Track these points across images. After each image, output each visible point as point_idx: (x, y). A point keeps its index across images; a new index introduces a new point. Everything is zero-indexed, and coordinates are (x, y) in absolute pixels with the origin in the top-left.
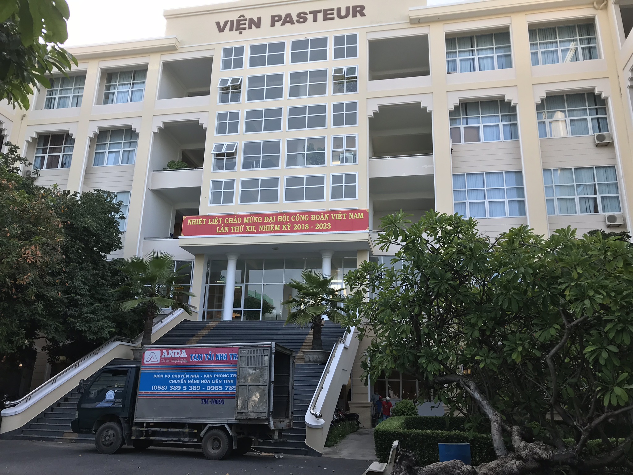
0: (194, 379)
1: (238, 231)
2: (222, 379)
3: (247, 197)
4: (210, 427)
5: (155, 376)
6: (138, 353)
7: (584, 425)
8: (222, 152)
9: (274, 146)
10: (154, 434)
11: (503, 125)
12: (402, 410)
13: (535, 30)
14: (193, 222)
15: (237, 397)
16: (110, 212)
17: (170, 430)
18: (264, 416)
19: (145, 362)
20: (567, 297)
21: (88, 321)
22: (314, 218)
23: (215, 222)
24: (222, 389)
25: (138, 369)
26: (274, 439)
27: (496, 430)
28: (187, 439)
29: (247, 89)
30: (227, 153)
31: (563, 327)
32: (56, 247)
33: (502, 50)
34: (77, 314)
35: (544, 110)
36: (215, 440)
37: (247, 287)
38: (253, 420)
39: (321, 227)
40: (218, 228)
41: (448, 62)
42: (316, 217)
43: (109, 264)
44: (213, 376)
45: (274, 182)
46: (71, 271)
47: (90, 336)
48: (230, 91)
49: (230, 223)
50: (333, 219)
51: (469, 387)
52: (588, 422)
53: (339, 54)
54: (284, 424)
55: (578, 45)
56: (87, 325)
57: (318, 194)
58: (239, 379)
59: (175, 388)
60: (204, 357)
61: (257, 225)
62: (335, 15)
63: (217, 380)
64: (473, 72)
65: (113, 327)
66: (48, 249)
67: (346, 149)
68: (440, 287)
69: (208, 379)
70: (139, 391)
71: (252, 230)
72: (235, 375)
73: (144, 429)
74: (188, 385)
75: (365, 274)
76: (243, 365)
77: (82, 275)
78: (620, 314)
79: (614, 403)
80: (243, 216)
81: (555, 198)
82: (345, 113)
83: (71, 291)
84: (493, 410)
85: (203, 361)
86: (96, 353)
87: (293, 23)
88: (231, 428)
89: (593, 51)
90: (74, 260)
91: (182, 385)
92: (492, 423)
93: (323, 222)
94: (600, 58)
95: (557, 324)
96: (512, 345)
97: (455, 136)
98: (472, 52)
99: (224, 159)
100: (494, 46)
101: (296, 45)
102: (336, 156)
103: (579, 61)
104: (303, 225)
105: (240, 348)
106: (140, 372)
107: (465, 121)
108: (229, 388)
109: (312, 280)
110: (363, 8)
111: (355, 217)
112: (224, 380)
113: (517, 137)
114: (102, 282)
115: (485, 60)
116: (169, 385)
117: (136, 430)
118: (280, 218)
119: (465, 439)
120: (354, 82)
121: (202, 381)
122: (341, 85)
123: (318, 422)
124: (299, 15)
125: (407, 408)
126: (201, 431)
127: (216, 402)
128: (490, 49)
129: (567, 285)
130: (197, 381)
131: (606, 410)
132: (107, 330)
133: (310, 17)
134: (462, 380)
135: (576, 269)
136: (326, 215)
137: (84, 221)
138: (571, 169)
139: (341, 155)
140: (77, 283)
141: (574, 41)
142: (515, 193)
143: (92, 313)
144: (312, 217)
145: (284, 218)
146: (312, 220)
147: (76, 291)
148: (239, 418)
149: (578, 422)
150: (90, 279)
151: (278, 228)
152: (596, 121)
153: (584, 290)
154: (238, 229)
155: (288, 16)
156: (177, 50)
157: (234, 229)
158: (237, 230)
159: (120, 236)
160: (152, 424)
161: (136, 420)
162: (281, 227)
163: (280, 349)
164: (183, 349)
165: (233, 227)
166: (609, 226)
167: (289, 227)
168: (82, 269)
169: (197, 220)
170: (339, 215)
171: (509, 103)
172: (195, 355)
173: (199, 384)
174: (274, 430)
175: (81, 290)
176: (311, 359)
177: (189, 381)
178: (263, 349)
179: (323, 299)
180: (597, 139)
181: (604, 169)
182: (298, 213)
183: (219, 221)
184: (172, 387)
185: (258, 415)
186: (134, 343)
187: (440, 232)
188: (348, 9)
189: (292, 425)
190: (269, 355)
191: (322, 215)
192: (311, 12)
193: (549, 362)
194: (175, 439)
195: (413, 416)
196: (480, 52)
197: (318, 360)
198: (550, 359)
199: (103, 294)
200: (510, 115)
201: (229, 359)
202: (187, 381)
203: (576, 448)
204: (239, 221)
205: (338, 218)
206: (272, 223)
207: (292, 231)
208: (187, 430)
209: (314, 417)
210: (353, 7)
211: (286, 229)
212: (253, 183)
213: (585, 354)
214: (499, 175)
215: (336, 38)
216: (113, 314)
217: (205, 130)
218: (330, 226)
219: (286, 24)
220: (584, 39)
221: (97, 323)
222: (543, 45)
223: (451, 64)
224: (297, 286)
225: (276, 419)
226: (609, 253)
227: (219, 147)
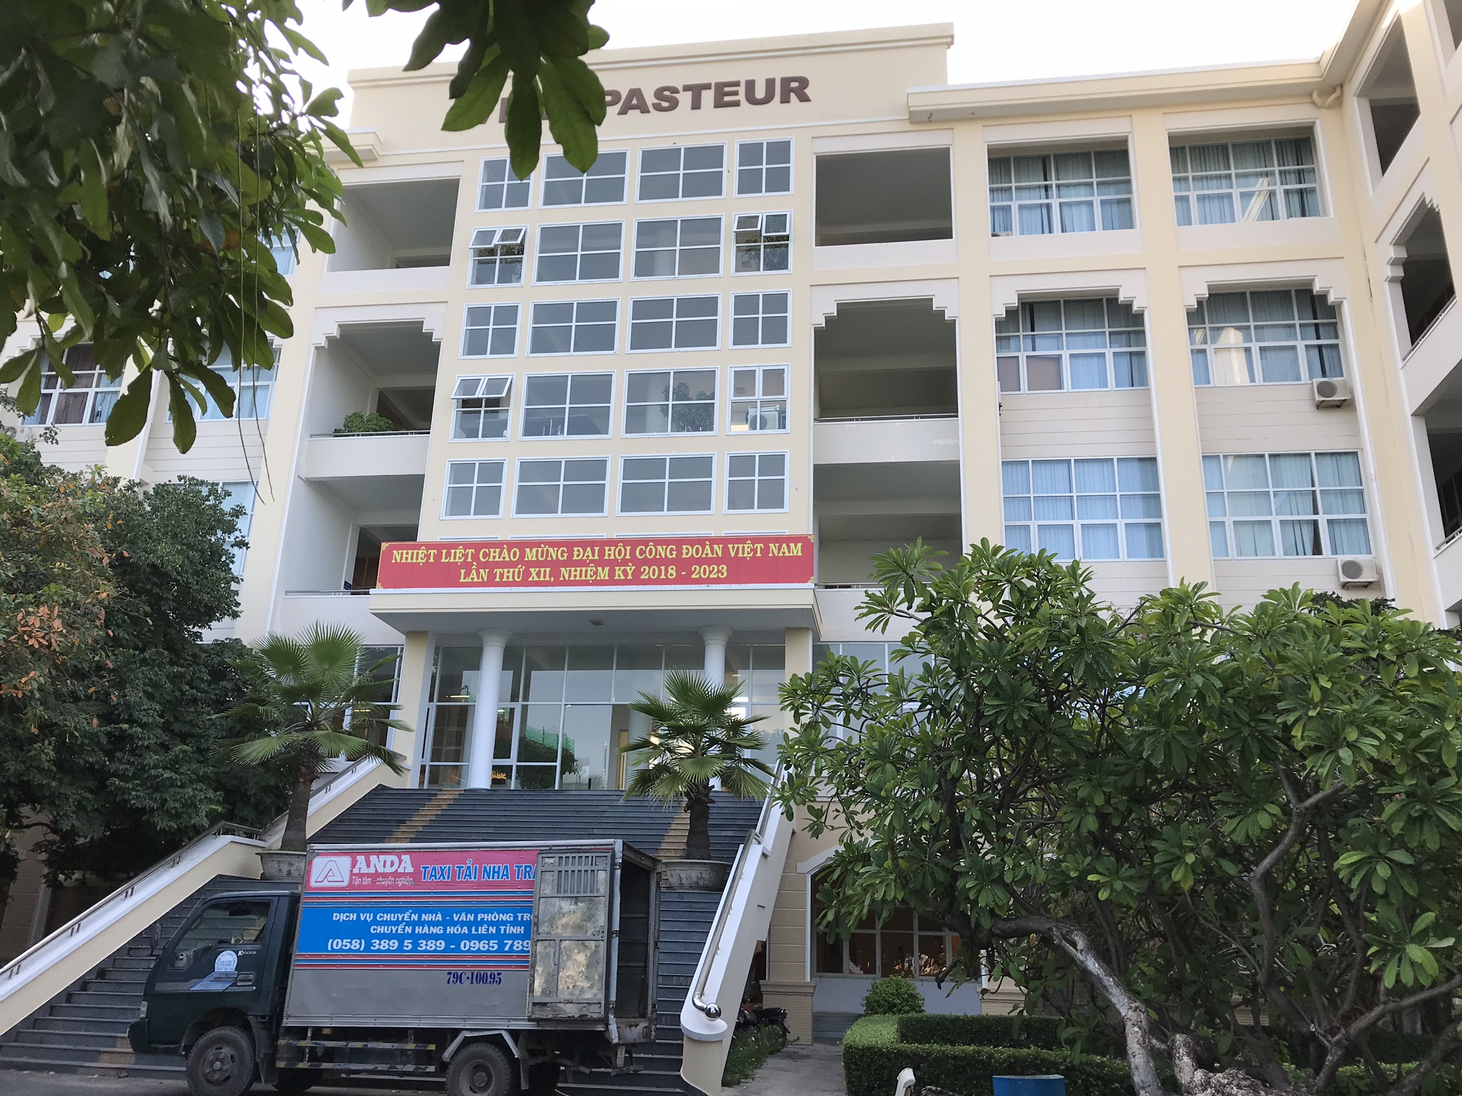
0: (431, 924)
1: (511, 579)
2: (498, 924)
3: (531, 502)
4: (466, 1038)
5: (336, 917)
6: (275, 863)
7: (1332, 1031)
8: (476, 396)
9: (598, 387)
10: (330, 1055)
11: (1115, 354)
12: (889, 1002)
13: (1183, 148)
14: (405, 556)
15: (533, 967)
16: (212, 530)
17: (371, 1045)
18: (596, 1012)
19: (313, 884)
20: (1299, 742)
21: (158, 787)
22: (688, 552)
23: (457, 556)
24: (496, 947)
25: (295, 900)
26: (615, 1067)
27: (1138, 1043)
28: (410, 1068)
29: (537, 255)
30: (487, 399)
31: (1285, 808)
32: (95, 610)
33: (1112, 189)
34: (132, 769)
35: (1204, 323)
36: (478, 1068)
37: (525, 708)
38: (570, 1020)
39: (705, 574)
40: (463, 571)
41: (993, 209)
42: (692, 551)
43: (206, 652)
44: (476, 917)
45: (597, 468)
46: (120, 667)
47: (162, 823)
48: (498, 258)
49: (491, 559)
50: (733, 555)
51: (1074, 945)
52: (1342, 1025)
53: (749, 183)
54: (634, 1034)
55: (1275, 184)
56: (158, 796)
57: (697, 498)
58: (536, 924)
59: (384, 945)
60: (454, 871)
61: (555, 566)
62: (741, 97)
63: (485, 926)
64: (1047, 235)
65: (218, 802)
66: (75, 614)
67: (761, 397)
68: (1011, 714)
69: (463, 924)
70: (296, 952)
71: (545, 577)
72: (527, 917)
73: (307, 1043)
74: (416, 938)
75: (829, 683)
76: (548, 891)
77: (146, 677)
78: (1414, 782)
79: (1408, 978)
80: (522, 545)
81: (1229, 521)
82: (760, 316)
83: (119, 715)
84: (1129, 998)
85: (453, 883)
86: (175, 863)
87: (645, 110)
88: (516, 1041)
89: (1309, 199)
90: (124, 642)
91: (401, 938)
92: (1127, 1028)
93: (709, 562)
94: (1325, 215)
95: (1272, 803)
96: (1171, 850)
97: (1007, 375)
98: (1046, 190)
99: (480, 412)
100: (1095, 180)
101: (652, 159)
102: (740, 413)
103: (1278, 219)
104: (663, 568)
105: (541, 852)
106: (301, 906)
107: (1029, 341)
108: (512, 945)
109: (689, 696)
110: (804, 82)
111: (784, 553)
112: (503, 928)
113: (1144, 381)
114: (193, 695)
115: (1075, 210)
116: (369, 938)
117: (288, 1046)
118: (610, 550)
119: (1051, 1067)
120: (783, 249)
121: (450, 930)
122: (753, 253)
123: (712, 1027)
124: (659, 94)
125: (898, 995)
126: (445, 1048)
127: (481, 978)
128: (1086, 184)
129: (1297, 714)
130: (437, 930)
131: (1382, 998)
132: (204, 808)
133: (685, 99)
134: (1058, 929)
135: (1317, 680)
136: (716, 547)
137: (154, 552)
138: (1262, 456)
139: (751, 412)
140: (134, 696)
141: (1267, 174)
142: (1139, 505)
143: (167, 768)
144: (684, 551)
145: (620, 550)
146: (684, 556)
147: (131, 715)
148: (536, 1016)
149: (1320, 1025)
150: (161, 686)
151: (604, 574)
152: (1315, 353)
153: (1337, 727)
154: (511, 575)
155: (636, 93)
156: (376, 159)
157: (502, 575)
158: (508, 577)
159: (234, 586)
160: (325, 1032)
161: (287, 1022)
162: (612, 573)
163: (632, 856)
164: (405, 853)
165: (498, 571)
166: (1345, 586)
167: (630, 573)
168: (144, 662)
169: (415, 552)
170: (746, 546)
171: (1128, 306)
172: (434, 869)
173: (444, 936)
174: (617, 1045)
175: (144, 713)
176: (684, 881)
177: (418, 930)
178: (594, 855)
179: (713, 741)
180: (1319, 392)
181: (1334, 458)
182: (653, 541)
183: (466, 556)
184: (378, 942)
185: (581, 1010)
186: (263, 838)
187: (1007, 591)
188: (770, 83)
189: (653, 1033)
190: (609, 869)
191: (708, 547)
192: (686, 88)
193: (1256, 888)
194: (381, 1067)
195: (913, 1015)
196: (1063, 191)
197: (701, 883)
198: (1260, 880)
199: (191, 722)
200: (1129, 332)
201: (513, 876)
202: (414, 930)
203: (1316, 1084)
204: (514, 557)
205: (743, 553)
206: (592, 561)
207: (637, 580)
208: (411, 1046)
209: (703, 1015)
210: (783, 80)
211: (622, 577)
212: (548, 468)
213: (1339, 870)
214: (1105, 464)
215: (743, 148)
216: (216, 770)
217: (438, 345)
218: (724, 571)
219: (630, 112)
220: (1290, 172)
221: (181, 790)
222: (1200, 183)
223: (999, 215)
224: (655, 711)
225: (622, 1020)
226: (1387, 647)
227: (468, 385)
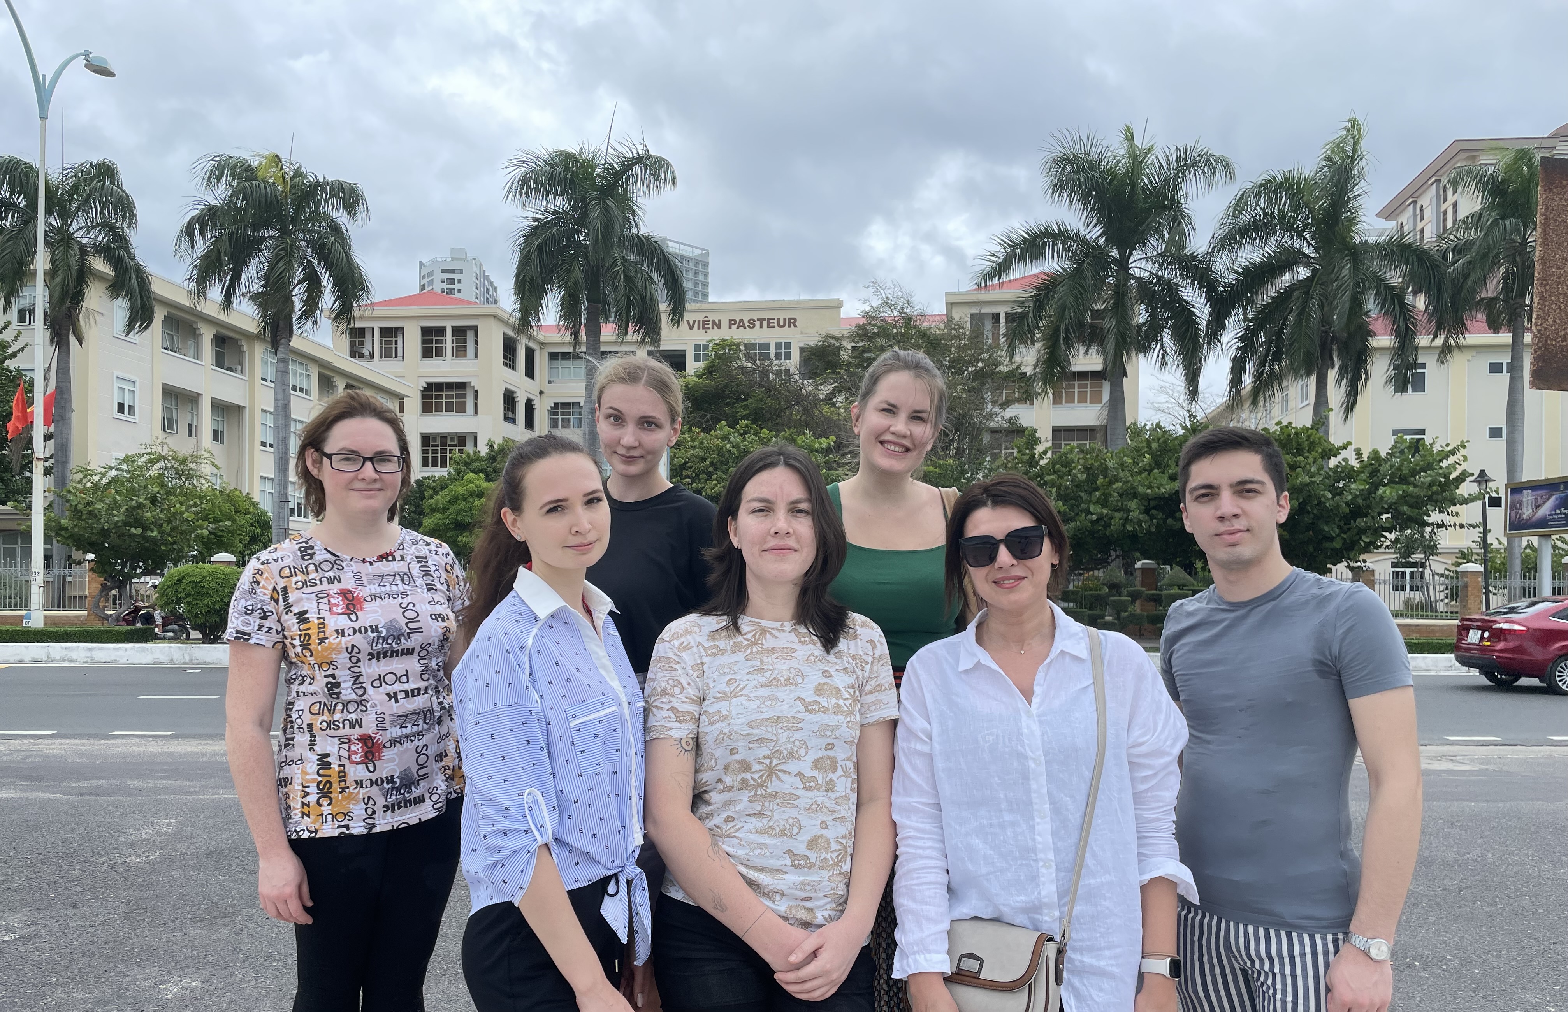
62: (775, 324)
87: (745, 327)
101: (748, 346)
110: (795, 320)
124: (749, 321)
133: (757, 323)
155: (741, 321)
188: (785, 319)
192: (758, 320)
210: (789, 318)
215: (776, 343)
219: (740, 328)
